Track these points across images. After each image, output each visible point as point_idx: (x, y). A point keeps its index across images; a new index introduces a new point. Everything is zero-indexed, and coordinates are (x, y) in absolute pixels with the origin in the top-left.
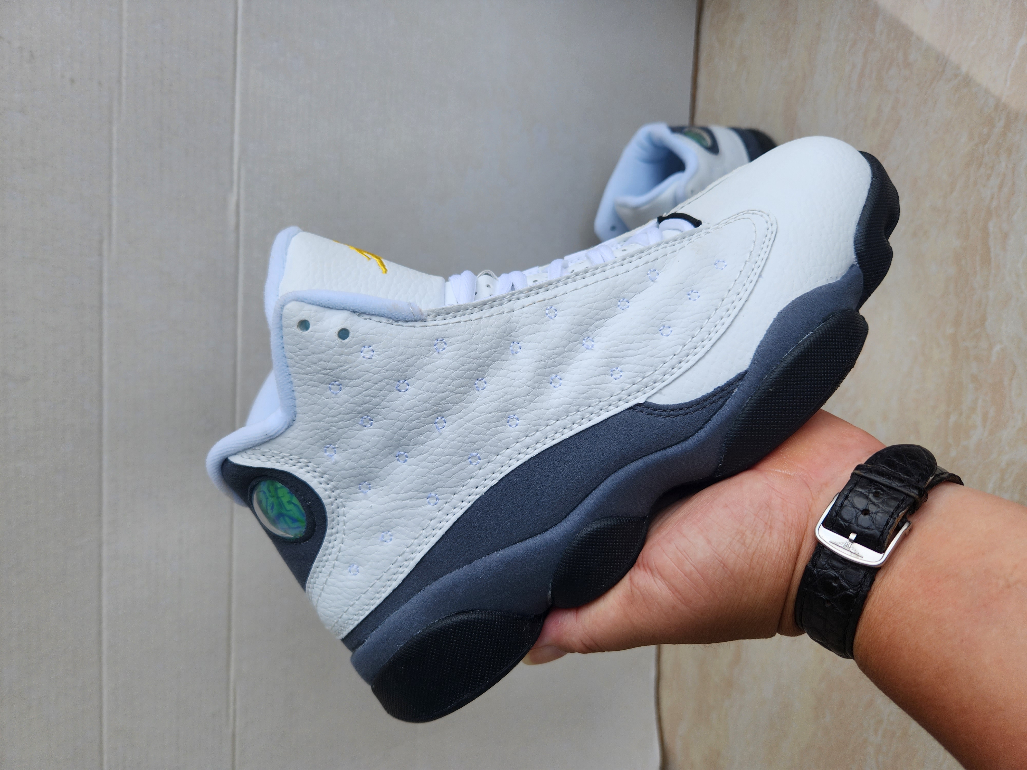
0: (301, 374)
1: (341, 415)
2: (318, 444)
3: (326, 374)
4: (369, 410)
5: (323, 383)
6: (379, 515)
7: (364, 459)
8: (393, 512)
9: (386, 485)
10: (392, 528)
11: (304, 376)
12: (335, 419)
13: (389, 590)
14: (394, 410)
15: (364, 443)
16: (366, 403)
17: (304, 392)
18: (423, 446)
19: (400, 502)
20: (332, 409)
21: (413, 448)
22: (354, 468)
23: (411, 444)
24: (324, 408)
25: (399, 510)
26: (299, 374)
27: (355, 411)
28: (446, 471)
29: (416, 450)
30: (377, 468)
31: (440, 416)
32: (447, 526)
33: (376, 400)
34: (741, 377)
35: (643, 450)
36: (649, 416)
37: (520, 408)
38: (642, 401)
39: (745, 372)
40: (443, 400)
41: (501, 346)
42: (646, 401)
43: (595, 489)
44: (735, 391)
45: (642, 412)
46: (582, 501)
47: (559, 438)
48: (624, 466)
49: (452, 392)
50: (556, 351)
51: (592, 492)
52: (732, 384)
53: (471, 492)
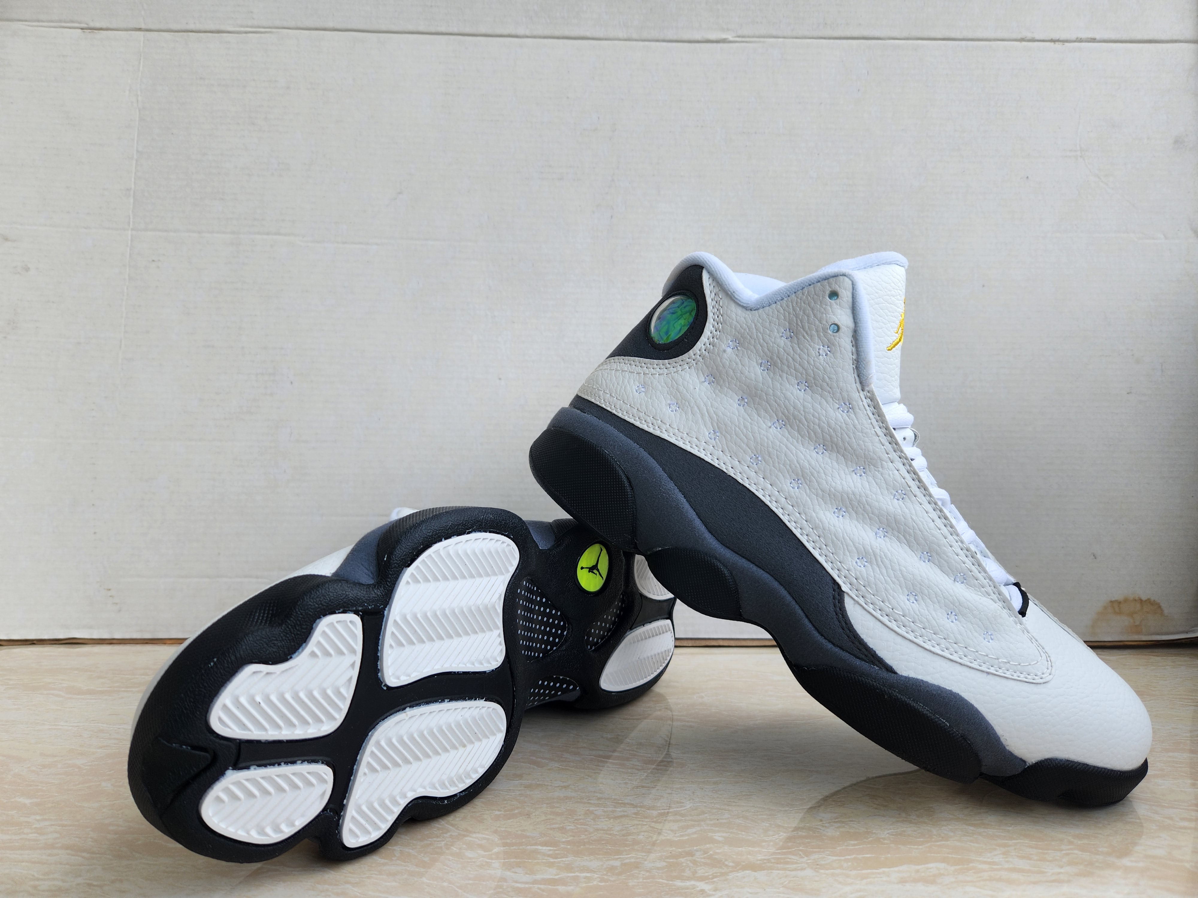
0: (792, 305)
1: (766, 345)
2: (737, 333)
3: (797, 324)
4: (775, 365)
5: (789, 323)
6: (690, 396)
7: (734, 372)
8: (696, 407)
9: (716, 395)
10: (682, 410)
11: (791, 307)
12: (762, 341)
13: (632, 421)
14: (781, 384)
15: (747, 368)
16: (781, 361)
17: (778, 311)
18: (756, 416)
19: (705, 410)
20: (769, 336)
21: (752, 408)
22: (724, 367)
23: (756, 406)
24: (768, 330)
25: (698, 411)
26: (792, 303)
27: (772, 354)
28: (740, 439)
29: (751, 411)
30: (729, 384)
31: (785, 423)
32: (695, 451)
33: (786, 368)
34: (890, 669)
35: (801, 598)
36: (832, 597)
37: (809, 487)
38: (844, 588)
39: (895, 673)
40: (800, 421)
41: (858, 459)
42: (844, 592)
43: (756, 565)
44: (875, 667)
45: (834, 590)
46: (743, 557)
47: (791, 526)
48: (782, 585)
49: (808, 427)
50: (867, 506)
51: (753, 563)
52: (881, 663)
53: (727, 464)
